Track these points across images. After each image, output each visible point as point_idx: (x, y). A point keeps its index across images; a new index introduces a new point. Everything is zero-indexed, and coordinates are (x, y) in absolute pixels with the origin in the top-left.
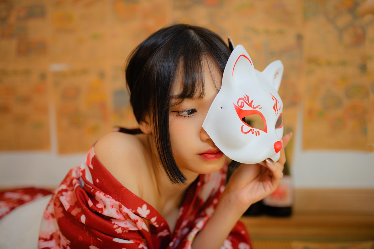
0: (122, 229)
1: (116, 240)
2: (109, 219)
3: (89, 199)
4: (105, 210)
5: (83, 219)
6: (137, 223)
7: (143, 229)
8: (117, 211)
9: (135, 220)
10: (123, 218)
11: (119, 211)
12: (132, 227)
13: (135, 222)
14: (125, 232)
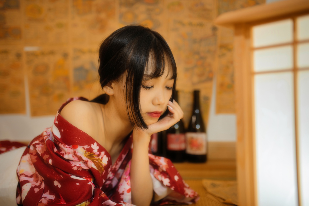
0: (77, 167)
1: (73, 177)
2: (68, 161)
3: (55, 147)
4: (65, 155)
5: (50, 161)
6: (87, 163)
7: (92, 168)
8: (73, 156)
9: (86, 161)
10: (77, 160)
11: (74, 156)
12: (84, 167)
13: (86, 163)
14: (79, 170)
